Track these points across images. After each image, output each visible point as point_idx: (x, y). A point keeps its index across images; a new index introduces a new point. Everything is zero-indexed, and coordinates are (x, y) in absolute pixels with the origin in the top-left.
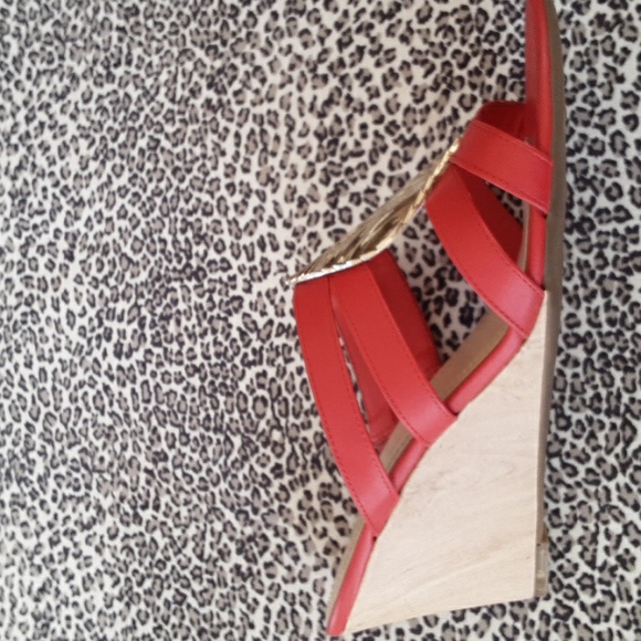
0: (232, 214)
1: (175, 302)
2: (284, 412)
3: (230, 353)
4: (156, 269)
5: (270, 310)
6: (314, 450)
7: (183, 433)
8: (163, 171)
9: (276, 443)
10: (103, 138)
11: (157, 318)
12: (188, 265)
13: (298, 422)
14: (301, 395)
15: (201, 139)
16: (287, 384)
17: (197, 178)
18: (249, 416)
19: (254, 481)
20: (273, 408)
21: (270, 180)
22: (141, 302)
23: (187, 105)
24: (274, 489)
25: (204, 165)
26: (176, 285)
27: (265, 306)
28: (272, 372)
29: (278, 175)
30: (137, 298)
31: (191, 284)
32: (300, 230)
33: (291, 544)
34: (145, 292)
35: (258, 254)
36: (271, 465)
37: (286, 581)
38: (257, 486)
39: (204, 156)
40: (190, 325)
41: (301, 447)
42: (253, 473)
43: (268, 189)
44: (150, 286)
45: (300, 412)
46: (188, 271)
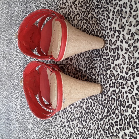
0: (110, 38)
1: (95, 64)
2: (120, 105)
3: (106, 82)
4: (91, 53)
5: (119, 70)
6: (128, 120)
7: (94, 103)
8: (94, 24)
9: (116, 114)
10: (81, 14)
11: (90, 68)
12: (99, 53)
13: (124, 109)
14: (126, 100)
15: (104, 13)
16: (121, 95)
17: (102, 26)
18: (110, 103)
19: (109, 124)
20: (117, 102)
21: (122, 27)
22: (87, 63)
23: (101, 3)
24: (115, 128)
25: (104, 22)
26: (95, 59)
27: (117, 69)
28: (117, 91)
29: (125, 25)
30: (86, 61)
31: (99, 59)
32: (131, 45)
34: (88, 60)
35: (117, 51)
36: (115, 121)
38: (110, 126)
39: (104, 19)
40: (98, 71)
41: (124, 117)
42: (109, 121)
43: (121, 30)
44: (89, 58)
45: (125, 106)
46: (99, 55)
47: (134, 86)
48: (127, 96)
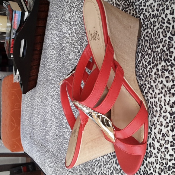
2: (152, 44)
4: (123, 6)
5: (150, 10)
6: (160, 55)
9: (149, 54)
13: (156, 46)
14: (157, 37)
16: (153, 34)
18: (143, 47)
19: (143, 67)
20: (149, 43)
24: (148, 69)
26: (128, 9)
28: (150, 31)
31: (131, 8)
33: (152, 86)
36: (148, 61)
37: (150, 98)
38: (144, 68)
41: (156, 54)
42: (143, 64)
45: (157, 43)
46: (130, 4)
47: (164, 20)
48: (159, 32)
